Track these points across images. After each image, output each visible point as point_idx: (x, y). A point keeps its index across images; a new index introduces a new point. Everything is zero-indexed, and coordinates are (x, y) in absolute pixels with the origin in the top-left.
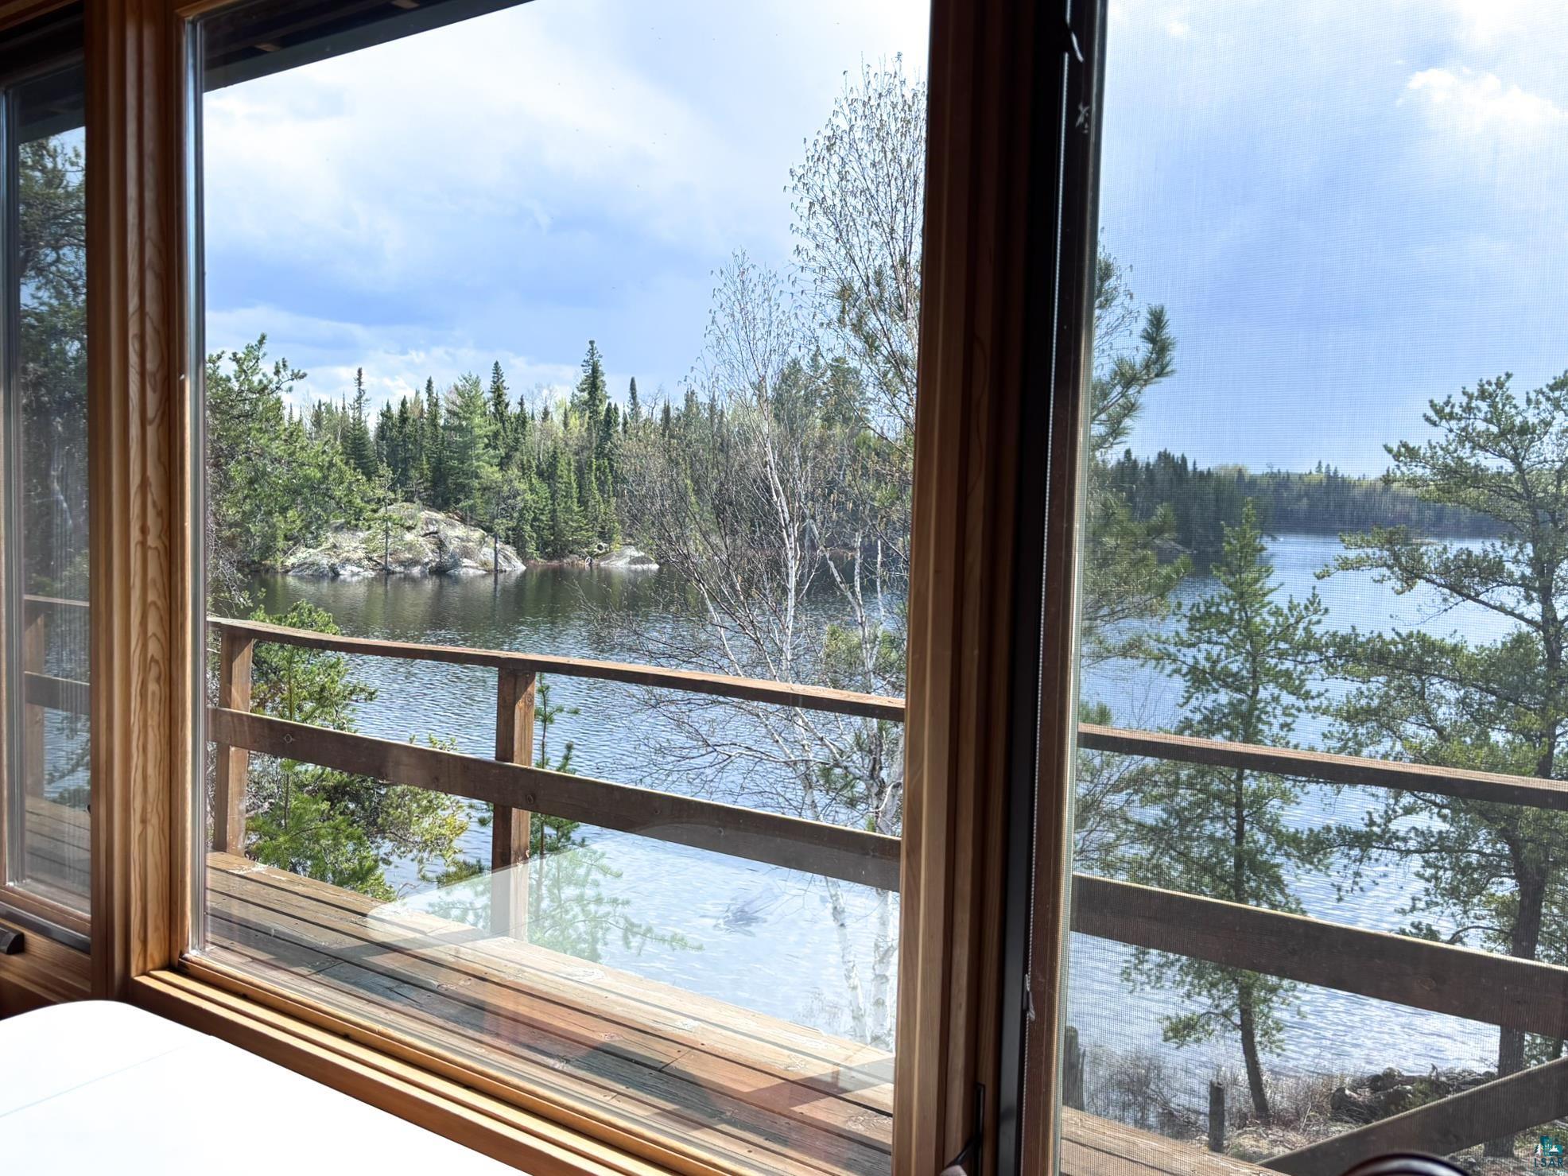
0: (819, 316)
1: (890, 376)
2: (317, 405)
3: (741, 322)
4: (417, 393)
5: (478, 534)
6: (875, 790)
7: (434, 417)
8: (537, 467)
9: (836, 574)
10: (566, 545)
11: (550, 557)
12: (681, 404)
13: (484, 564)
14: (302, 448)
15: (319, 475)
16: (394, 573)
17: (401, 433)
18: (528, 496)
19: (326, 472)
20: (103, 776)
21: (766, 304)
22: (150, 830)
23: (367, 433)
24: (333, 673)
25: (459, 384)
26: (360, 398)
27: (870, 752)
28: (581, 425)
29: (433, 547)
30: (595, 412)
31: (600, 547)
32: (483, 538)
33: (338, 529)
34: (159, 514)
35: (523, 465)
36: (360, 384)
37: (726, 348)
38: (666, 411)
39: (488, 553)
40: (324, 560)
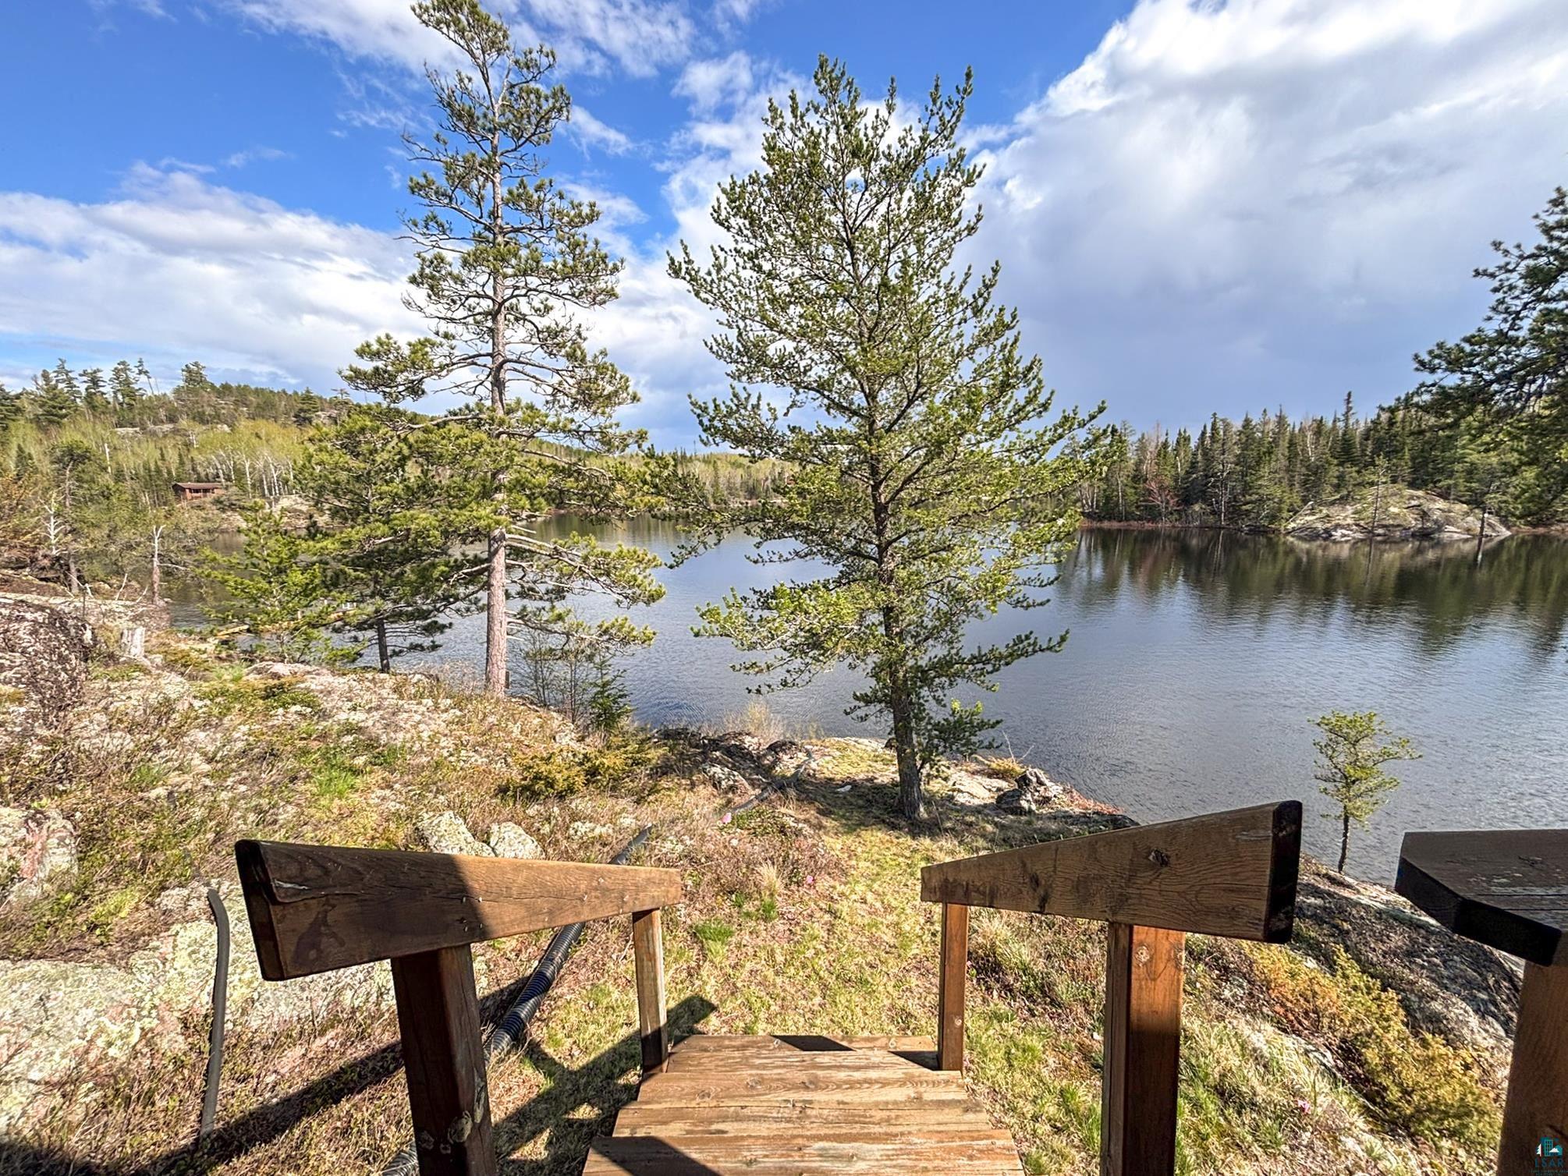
5: (1459, 506)
11: (1535, 525)
13: (1469, 530)
16: (1378, 534)
29: (1416, 516)
32: (1468, 510)
39: (1473, 522)
40: (1319, 526)
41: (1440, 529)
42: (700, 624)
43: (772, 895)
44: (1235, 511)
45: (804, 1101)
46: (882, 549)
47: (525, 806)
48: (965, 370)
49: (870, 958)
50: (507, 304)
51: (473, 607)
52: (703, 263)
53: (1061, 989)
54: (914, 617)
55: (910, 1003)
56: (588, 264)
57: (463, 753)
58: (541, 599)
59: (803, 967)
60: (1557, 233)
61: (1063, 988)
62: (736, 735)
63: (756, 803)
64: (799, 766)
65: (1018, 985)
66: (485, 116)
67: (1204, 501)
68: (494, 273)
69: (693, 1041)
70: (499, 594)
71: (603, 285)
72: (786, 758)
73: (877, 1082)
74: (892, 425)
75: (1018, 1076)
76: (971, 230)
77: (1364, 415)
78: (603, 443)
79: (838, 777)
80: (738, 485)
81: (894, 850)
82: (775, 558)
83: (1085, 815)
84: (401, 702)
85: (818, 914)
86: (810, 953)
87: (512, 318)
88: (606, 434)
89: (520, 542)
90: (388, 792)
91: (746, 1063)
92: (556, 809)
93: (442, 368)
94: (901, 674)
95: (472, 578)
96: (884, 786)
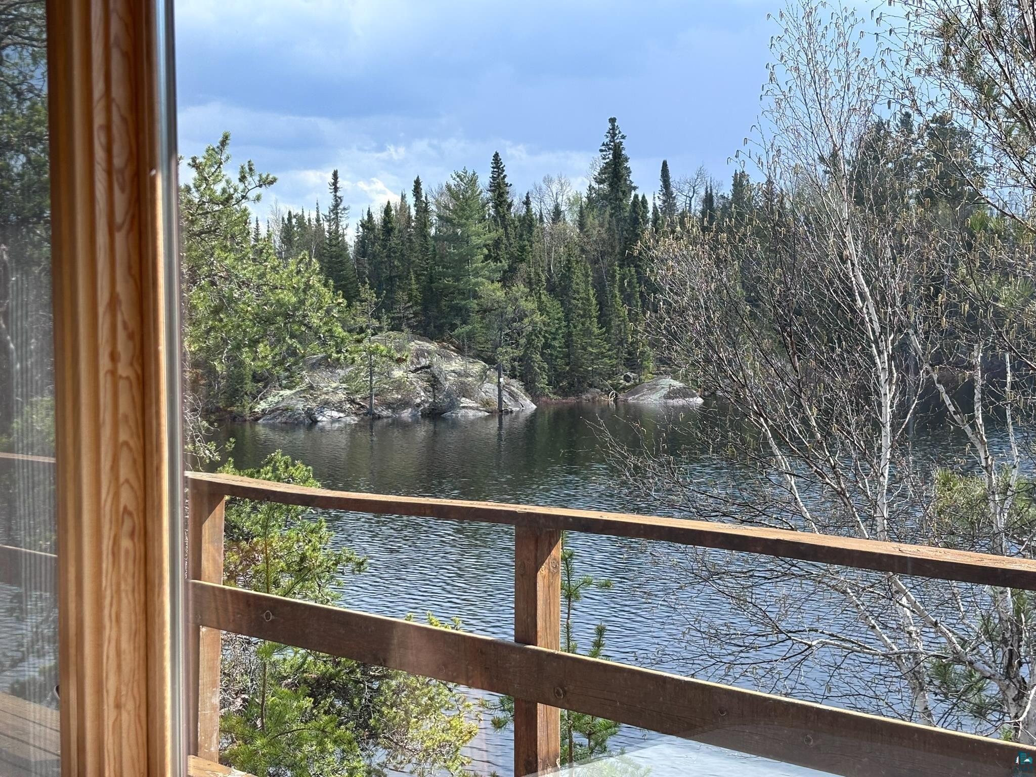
0: (915, 60)
1: (1015, 133)
2: (286, 217)
3: (809, 77)
4: (403, 197)
5: (477, 367)
6: (1012, 693)
7: (423, 224)
8: (548, 280)
9: (948, 402)
10: (583, 379)
11: (565, 393)
12: (727, 190)
13: (486, 403)
14: (274, 268)
15: (294, 300)
16: (380, 417)
17: (384, 247)
18: (537, 318)
19: (302, 295)
20: (72, 651)
21: (842, 50)
22: (125, 716)
23: (345, 249)
24: (314, 538)
25: (452, 183)
26: (336, 206)
27: (1005, 641)
28: (601, 225)
29: (425, 384)
30: (618, 208)
31: (627, 379)
32: (484, 371)
33: (315, 366)
34: (131, 337)
35: (530, 279)
36: (336, 189)
37: (789, 112)
38: (708, 200)
39: (491, 390)
40: (300, 405)
41: (453, 406)
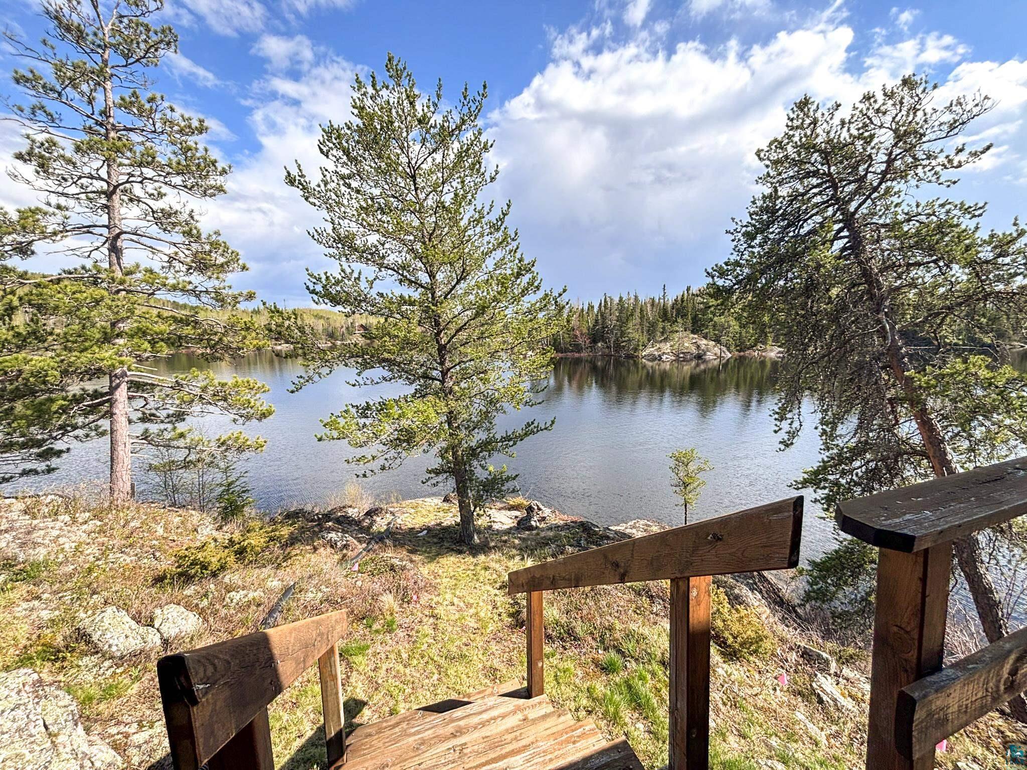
5: (711, 343)
10: (746, 347)
13: (716, 354)
16: (681, 357)
29: (695, 348)
31: (761, 347)
32: (714, 344)
33: (660, 342)
36: (664, 291)
39: (717, 350)
40: (656, 353)
41: (705, 354)
42: (324, 432)
43: (392, 614)
44: (618, 347)
45: (461, 745)
46: (444, 374)
47: (182, 588)
48: (490, 263)
49: (464, 640)
50: (121, 187)
51: (93, 433)
52: (314, 179)
53: (578, 630)
54: (465, 416)
55: (494, 661)
56: (198, 165)
57: (111, 556)
58: (162, 422)
59: (422, 657)
60: (754, 217)
61: (580, 628)
62: (341, 508)
63: (364, 553)
64: (389, 523)
65: (554, 634)
66: (95, 34)
67: (603, 341)
68: (108, 161)
69: (358, 732)
70: (121, 420)
71: (213, 183)
72: (378, 519)
73: (499, 717)
74: (447, 295)
75: (563, 688)
76: (493, 179)
77: (672, 296)
78: (217, 301)
79: (417, 526)
80: (320, 331)
81: (463, 567)
82: (368, 382)
83: (566, 524)
84: (35, 522)
85: (425, 620)
86: (424, 647)
87: (126, 198)
88: (220, 294)
89: (140, 377)
90: (36, 603)
91: (405, 734)
92: (212, 586)
93: (55, 233)
94: (460, 453)
95: (93, 409)
96: (449, 527)
